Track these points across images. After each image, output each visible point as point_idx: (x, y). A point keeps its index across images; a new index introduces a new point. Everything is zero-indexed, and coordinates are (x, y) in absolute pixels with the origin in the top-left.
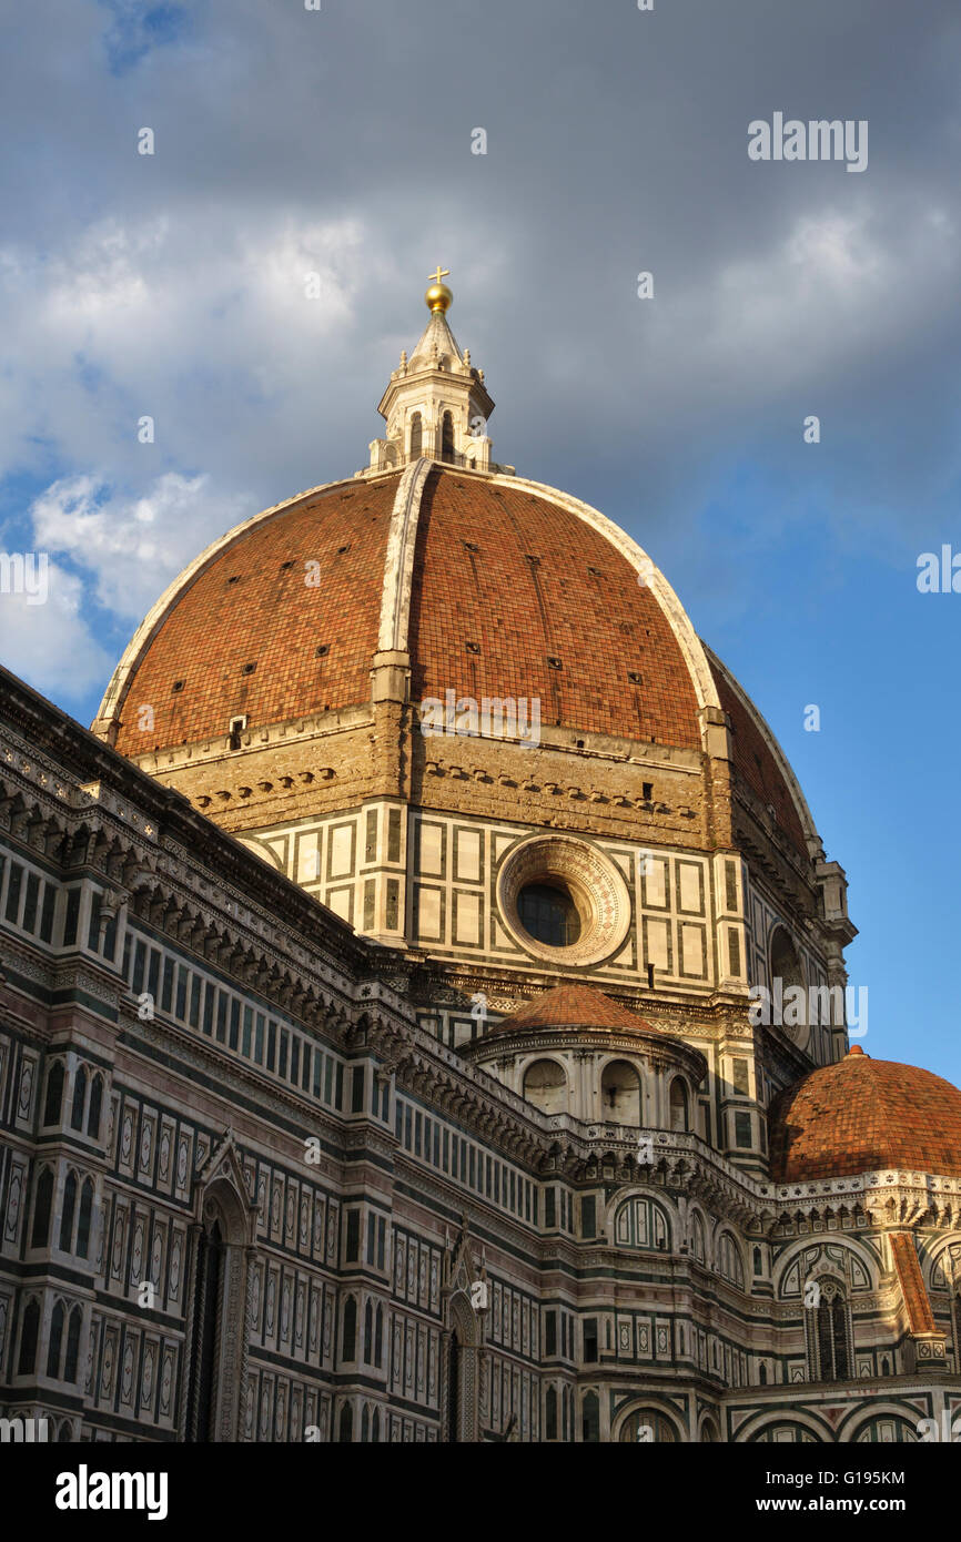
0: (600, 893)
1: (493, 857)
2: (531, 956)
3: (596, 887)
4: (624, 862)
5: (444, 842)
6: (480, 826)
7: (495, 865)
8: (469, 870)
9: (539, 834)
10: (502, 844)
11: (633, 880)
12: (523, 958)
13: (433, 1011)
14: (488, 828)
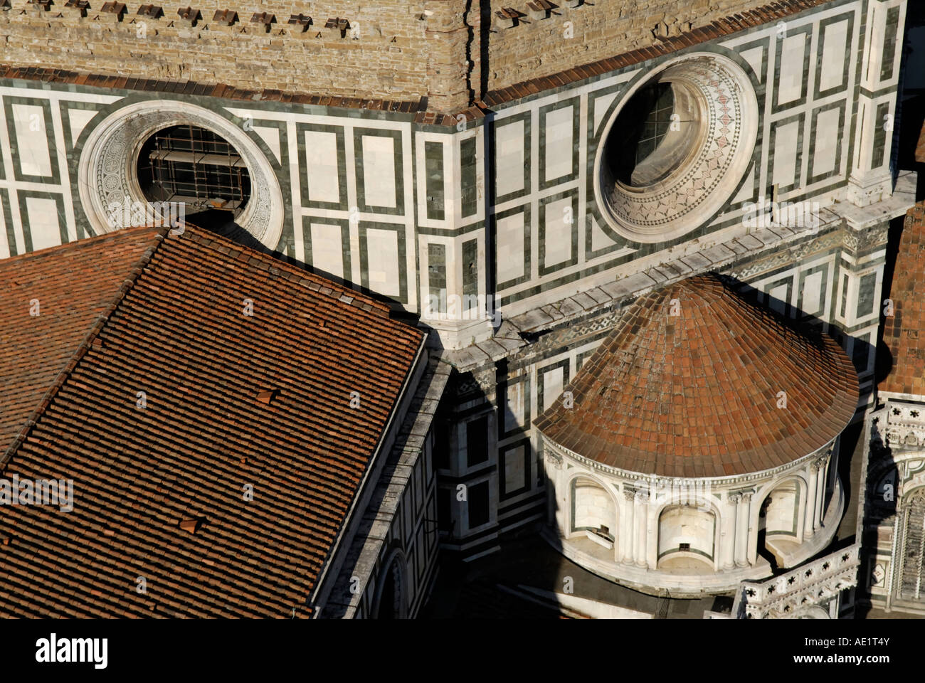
0: (715, 96)
1: (590, 131)
2: (635, 245)
3: (712, 89)
4: (754, 58)
5: (528, 139)
6: (573, 93)
7: (593, 141)
8: (559, 166)
9: (650, 68)
10: (602, 105)
11: (764, 79)
12: (626, 251)
13: (519, 372)
14: (583, 92)
